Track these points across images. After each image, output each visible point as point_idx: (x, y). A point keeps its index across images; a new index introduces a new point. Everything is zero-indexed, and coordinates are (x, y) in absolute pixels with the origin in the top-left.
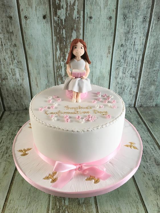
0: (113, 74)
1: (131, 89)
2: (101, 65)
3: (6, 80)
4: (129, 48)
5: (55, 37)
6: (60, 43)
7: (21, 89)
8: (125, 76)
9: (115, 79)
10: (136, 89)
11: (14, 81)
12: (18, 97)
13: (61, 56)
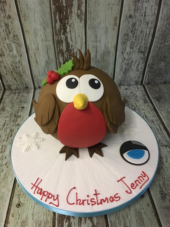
0: (119, 49)
1: (138, 65)
2: (106, 39)
3: (3, 57)
4: (138, 19)
5: (54, 6)
6: (60, 13)
7: (19, 67)
8: (133, 51)
9: (121, 54)
10: (144, 65)
11: (12, 58)
12: (17, 75)
13: (61, 29)
